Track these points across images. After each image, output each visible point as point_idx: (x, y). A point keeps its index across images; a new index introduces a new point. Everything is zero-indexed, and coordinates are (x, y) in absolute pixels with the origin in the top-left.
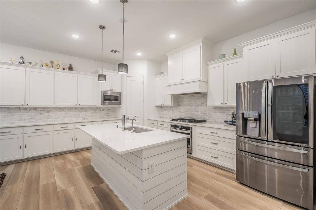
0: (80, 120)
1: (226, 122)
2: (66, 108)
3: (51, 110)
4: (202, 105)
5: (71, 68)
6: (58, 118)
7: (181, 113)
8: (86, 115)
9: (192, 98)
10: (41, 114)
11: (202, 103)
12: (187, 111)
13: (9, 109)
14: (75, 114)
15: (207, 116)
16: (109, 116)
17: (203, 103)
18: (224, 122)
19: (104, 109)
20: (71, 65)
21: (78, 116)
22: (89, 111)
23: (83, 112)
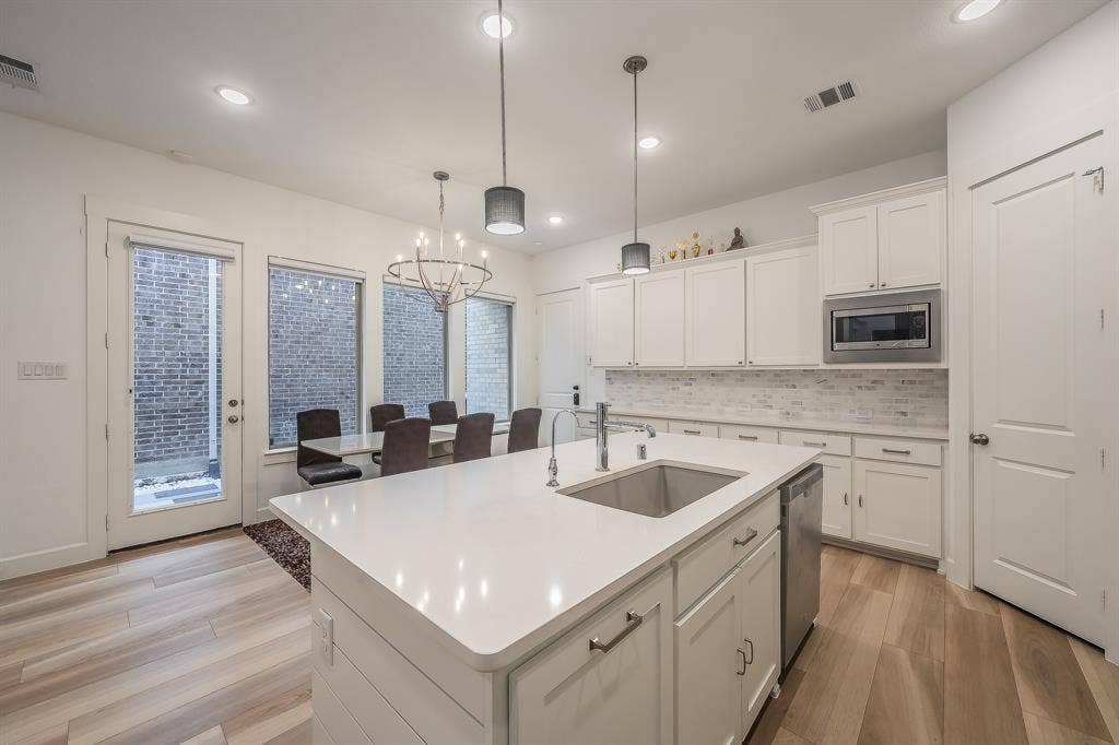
0: (773, 417)
2: (728, 375)
3: (694, 380)
5: (738, 242)
6: (708, 404)
8: (793, 403)
10: (674, 389)
13: (625, 375)
14: (754, 396)
16: (904, 414)
19: (874, 382)
20: (737, 231)
21: (766, 401)
22: (806, 387)
23: (785, 391)
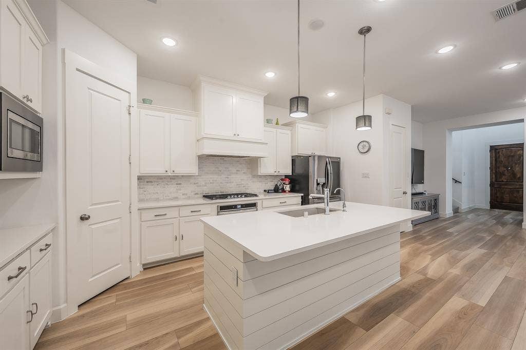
1: (265, 191)
4: (237, 173)
7: (197, 186)
9: (221, 163)
11: (237, 171)
12: (211, 183)
15: (244, 186)
17: (239, 171)
18: (263, 192)
